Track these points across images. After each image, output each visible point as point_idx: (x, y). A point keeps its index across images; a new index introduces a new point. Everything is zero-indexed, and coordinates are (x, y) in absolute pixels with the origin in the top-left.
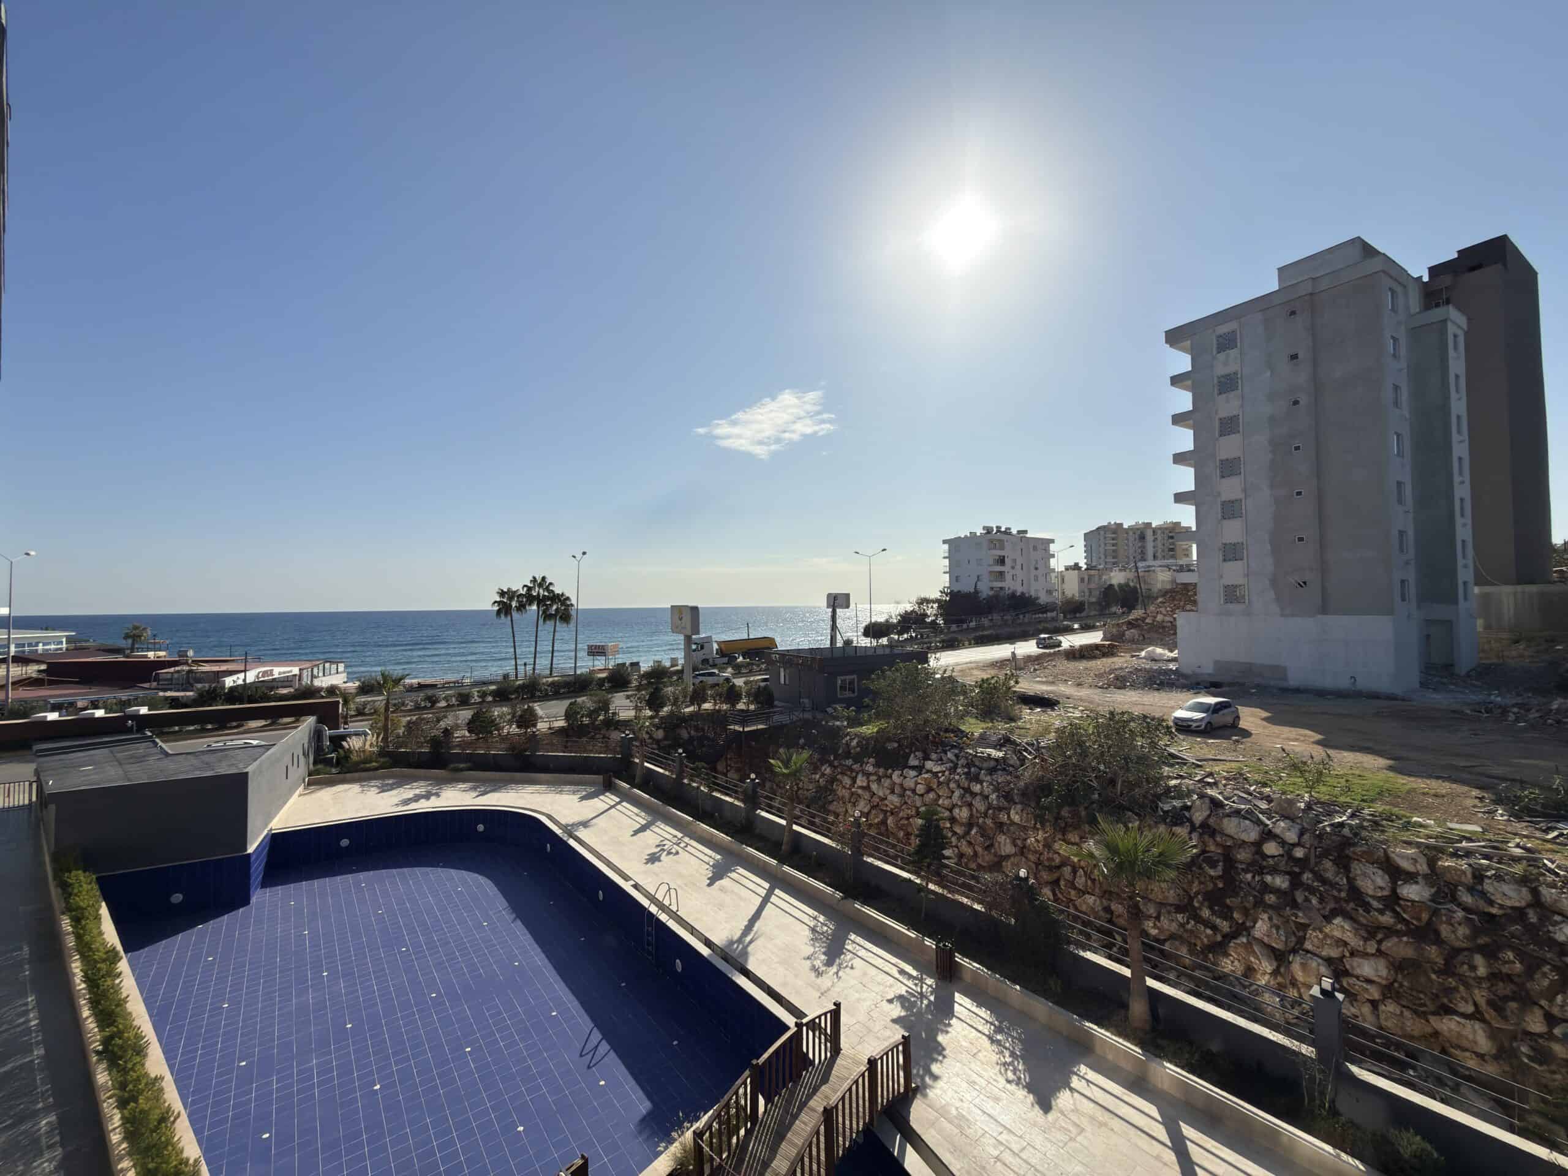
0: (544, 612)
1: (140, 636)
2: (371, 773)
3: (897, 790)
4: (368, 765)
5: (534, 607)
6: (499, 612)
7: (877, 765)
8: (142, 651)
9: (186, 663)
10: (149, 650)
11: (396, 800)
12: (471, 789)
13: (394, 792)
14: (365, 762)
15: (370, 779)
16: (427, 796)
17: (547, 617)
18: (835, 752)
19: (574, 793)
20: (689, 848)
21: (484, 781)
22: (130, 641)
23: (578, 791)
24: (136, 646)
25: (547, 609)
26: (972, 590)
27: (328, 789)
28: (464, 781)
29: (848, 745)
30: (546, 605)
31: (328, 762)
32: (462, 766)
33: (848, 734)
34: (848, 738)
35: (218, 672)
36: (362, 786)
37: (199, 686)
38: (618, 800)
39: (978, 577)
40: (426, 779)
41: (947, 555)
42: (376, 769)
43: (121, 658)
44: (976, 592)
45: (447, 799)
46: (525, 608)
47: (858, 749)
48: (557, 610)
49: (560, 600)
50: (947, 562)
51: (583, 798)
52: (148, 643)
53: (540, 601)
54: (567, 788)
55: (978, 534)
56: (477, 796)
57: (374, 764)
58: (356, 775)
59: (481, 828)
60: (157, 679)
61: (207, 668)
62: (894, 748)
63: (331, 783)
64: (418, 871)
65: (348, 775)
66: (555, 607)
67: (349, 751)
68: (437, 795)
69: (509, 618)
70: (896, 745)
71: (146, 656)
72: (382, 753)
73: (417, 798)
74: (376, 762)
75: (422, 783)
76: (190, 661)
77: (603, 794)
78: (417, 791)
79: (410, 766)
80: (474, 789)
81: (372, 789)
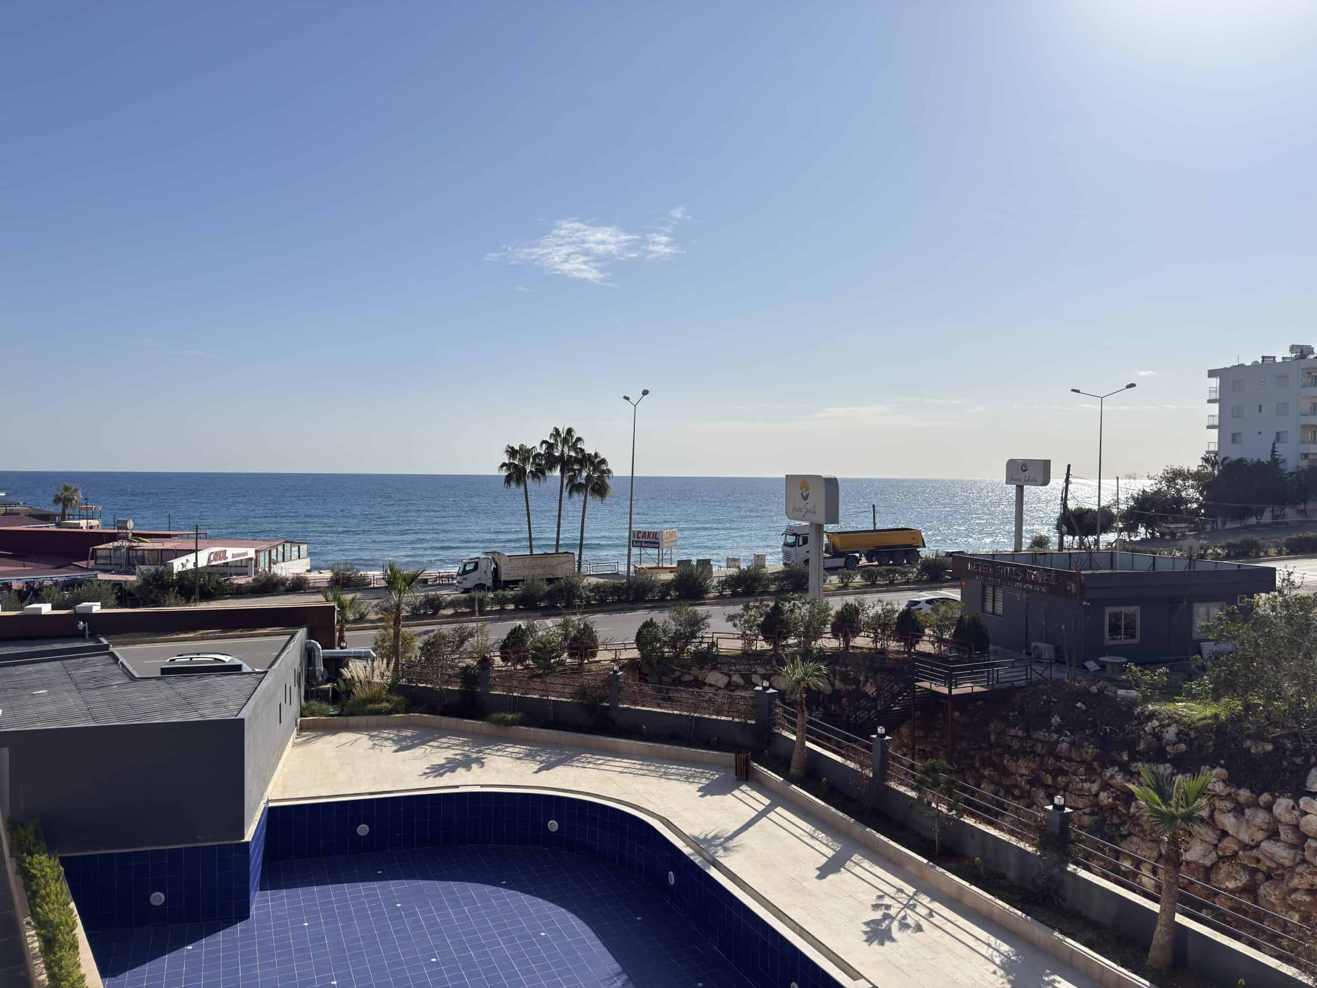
0: (571, 479)
1: (70, 500)
2: (383, 719)
3: (1285, 834)
4: (377, 706)
5: (557, 473)
6: (508, 479)
7: (1233, 780)
8: (73, 519)
9: (125, 538)
10: (81, 517)
11: (423, 766)
12: (527, 755)
13: (418, 751)
14: (372, 700)
15: (379, 727)
16: (467, 763)
17: (575, 487)
18: (1130, 745)
19: (688, 778)
20: (936, 919)
21: (544, 745)
22: (60, 506)
23: (694, 777)
24: (67, 512)
25: (574, 476)
26: (1266, 458)
27: (328, 738)
28: (515, 741)
29: (1157, 735)
30: (574, 470)
31: (321, 696)
32: (510, 717)
33: (1152, 716)
34: (1156, 723)
35: (162, 550)
36: (371, 737)
37: (143, 568)
38: (767, 802)
39: (1278, 434)
40: (458, 733)
41: (1216, 396)
42: (389, 712)
43: (52, 528)
44: (1275, 461)
45: (498, 770)
46: (543, 474)
47: (1183, 747)
48: (589, 477)
49: (592, 463)
50: (1215, 409)
51: (706, 791)
52: (80, 509)
53: (566, 464)
54: (673, 769)
55: (1279, 360)
56: (540, 770)
57: (385, 704)
58: (363, 719)
59: (553, 825)
60: (94, 557)
61: (148, 545)
62: (1267, 754)
63: (331, 729)
64: (473, 890)
65: (353, 720)
66: (584, 474)
67: (351, 682)
68: (480, 762)
69: (522, 487)
70: (1269, 747)
71: (78, 526)
72: (394, 688)
73: (451, 766)
74: (388, 701)
75: (454, 740)
76: (130, 535)
77: (737, 787)
78: (450, 754)
79: (432, 710)
80: (531, 756)
81: (387, 743)
